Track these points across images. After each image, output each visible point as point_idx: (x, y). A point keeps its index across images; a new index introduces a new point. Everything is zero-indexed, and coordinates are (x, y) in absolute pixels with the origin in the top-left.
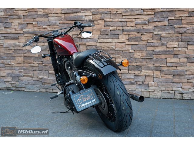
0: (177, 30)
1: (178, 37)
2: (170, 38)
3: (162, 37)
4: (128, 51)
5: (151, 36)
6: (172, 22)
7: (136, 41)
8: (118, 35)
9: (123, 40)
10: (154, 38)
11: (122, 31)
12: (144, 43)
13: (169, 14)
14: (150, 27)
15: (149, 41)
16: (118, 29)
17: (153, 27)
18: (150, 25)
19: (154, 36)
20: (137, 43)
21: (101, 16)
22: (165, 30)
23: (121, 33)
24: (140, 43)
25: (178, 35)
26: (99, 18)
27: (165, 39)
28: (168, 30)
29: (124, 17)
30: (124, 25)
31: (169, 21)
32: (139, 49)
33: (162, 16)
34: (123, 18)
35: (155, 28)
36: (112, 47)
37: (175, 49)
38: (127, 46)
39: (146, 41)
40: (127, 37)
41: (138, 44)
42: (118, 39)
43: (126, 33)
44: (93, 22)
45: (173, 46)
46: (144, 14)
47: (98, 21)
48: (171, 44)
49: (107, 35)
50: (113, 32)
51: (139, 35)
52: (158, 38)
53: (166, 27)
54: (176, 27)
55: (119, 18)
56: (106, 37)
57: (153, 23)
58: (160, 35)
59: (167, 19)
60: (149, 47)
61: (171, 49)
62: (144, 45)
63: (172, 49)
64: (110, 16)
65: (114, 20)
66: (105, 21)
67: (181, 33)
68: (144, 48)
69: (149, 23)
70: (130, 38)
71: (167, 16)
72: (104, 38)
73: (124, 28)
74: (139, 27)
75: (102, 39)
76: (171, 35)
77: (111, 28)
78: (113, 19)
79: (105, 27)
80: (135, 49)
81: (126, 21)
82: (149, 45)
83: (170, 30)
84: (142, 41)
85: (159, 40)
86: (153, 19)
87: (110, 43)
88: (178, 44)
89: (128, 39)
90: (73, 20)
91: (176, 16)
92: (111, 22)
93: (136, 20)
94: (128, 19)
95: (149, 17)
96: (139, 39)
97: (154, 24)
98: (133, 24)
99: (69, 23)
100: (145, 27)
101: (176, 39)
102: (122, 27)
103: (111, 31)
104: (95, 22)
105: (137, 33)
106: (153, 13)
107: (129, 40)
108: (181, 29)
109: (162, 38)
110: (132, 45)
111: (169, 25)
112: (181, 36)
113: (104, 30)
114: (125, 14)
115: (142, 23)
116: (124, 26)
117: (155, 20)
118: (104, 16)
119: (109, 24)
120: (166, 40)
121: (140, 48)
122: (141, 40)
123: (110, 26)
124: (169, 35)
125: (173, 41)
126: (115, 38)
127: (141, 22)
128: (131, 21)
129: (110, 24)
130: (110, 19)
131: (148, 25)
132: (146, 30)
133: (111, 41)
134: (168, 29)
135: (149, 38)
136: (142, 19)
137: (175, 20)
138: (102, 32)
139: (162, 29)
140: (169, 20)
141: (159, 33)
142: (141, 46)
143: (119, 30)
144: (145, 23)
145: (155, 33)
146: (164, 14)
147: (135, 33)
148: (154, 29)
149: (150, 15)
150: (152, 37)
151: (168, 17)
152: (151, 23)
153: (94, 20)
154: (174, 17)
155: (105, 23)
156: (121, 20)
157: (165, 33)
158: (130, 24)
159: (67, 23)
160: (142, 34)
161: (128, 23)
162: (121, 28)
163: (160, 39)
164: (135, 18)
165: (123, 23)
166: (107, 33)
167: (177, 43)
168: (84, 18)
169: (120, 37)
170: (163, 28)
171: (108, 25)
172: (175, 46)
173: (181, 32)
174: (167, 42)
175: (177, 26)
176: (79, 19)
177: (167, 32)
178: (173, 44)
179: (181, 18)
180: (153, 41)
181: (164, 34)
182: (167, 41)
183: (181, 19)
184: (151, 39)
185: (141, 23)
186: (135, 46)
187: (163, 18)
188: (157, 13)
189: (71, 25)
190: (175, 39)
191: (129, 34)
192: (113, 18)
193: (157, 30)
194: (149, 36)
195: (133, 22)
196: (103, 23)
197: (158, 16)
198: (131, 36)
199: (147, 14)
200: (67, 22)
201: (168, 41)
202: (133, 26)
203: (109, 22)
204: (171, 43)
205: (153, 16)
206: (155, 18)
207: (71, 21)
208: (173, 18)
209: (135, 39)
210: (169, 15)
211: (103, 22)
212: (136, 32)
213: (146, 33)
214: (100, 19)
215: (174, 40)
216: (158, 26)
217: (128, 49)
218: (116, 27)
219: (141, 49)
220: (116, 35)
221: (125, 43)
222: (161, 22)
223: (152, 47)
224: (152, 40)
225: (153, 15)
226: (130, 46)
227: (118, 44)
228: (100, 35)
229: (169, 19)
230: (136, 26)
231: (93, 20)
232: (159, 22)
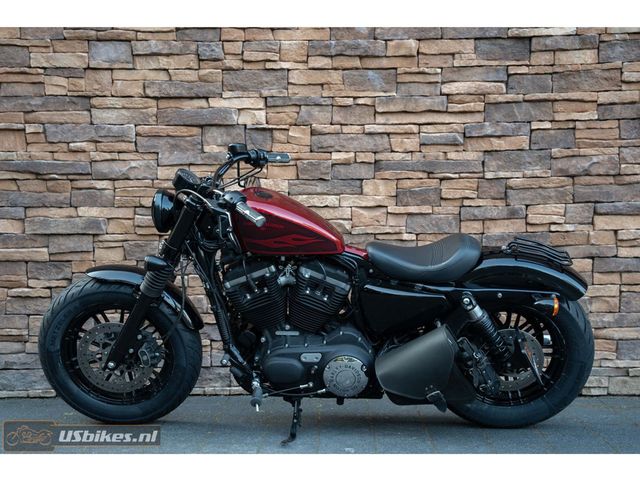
0: (560, 166)
1: (562, 187)
2: (537, 192)
3: (511, 188)
4: (395, 237)
5: (475, 186)
6: (543, 137)
7: (424, 202)
8: (358, 182)
9: (380, 199)
10: (484, 192)
11: (373, 166)
12: (452, 208)
13: (534, 111)
14: (471, 155)
15: (467, 203)
16: (358, 160)
17: (481, 154)
18: (469, 148)
19: (486, 184)
20: (426, 209)
21: (298, 113)
22: (519, 166)
23: (371, 174)
24: (436, 209)
25: (564, 181)
26: (289, 121)
27: (521, 195)
28: (530, 163)
29: (380, 119)
30: (381, 148)
31: (533, 134)
32: (436, 230)
33: (510, 117)
34: (377, 121)
35: (488, 158)
36: (342, 222)
37: (553, 228)
38: (392, 221)
39: (458, 203)
40: (392, 189)
41: (429, 214)
42: (362, 193)
43: (387, 174)
44: (268, 134)
45: (547, 219)
46: (449, 110)
47: (288, 130)
48: (541, 211)
49: (321, 179)
50: (342, 169)
51: (434, 183)
52: (499, 192)
53: (524, 153)
54: (559, 155)
55: (363, 121)
56: (319, 190)
57: (480, 140)
58: (504, 181)
59: (528, 128)
60: (469, 223)
61: (540, 229)
62: (451, 217)
63: (545, 229)
64: (329, 115)
65: (346, 129)
66: (313, 133)
67: (573, 177)
68: (450, 225)
69: (467, 140)
70: (404, 194)
71: (528, 118)
72: (310, 191)
73: (379, 157)
74: (433, 153)
75: (305, 196)
76: (542, 182)
77: (336, 156)
78: (341, 125)
79: (311, 151)
80: (419, 231)
81: (388, 134)
82: (468, 217)
83: (537, 165)
84: (443, 203)
85: (501, 199)
86: (482, 127)
87: (331, 211)
88: (562, 211)
89: (394, 194)
90: (194, 122)
91: (558, 117)
92: (334, 137)
93: (424, 129)
94: (396, 127)
95: (468, 119)
96: (433, 197)
97: (485, 145)
98: (411, 143)
99: (178, 134)
100: (452, 155)
101: (557, 197)
102: (375, 153)
103: (333, 165)
104: (278, 135)
105: (425, 175)
106: (480, 106)
107: (398, 197)
108: (574, 161)
109: (510, 192)
110: (410, 214)
111: (534, 147)
112: (574, 184)
113: (311, 164)
114: (386, 110)
115: (443, 141)
116: (382, 152)
117: (489, 131)
118: (310, 115)
119: (329, 141)
120: (524, 199)
121: (437, 225)
122: (442, 198)
123: (330, 150)
124: (535, 183)
125: (546, 200)
126: (348, 191)
127: (440, 137)
128: (406, 133)
129: (333, 143)
130: (331, 124)
131: (462, 148)
132: (457, 163)
133: (337, 203)
134: (528, 160)
135: (468, 193)
136: (444, 128)
137: (552, 132)
138: (305, 170)
139: (511, 161)
140: (532, 131)
141: (502, 174)
142: (440, 219)
143: (362, 166)
144: (456, 139)
145: (489, 175)
146: (515, 110)
147: (421, 175)
148: (483, 163)
149: (468, 115)
150: (478, 187)
151: (530, 122)
152: (473, 141)
153: (274, 127)
154: (551, 121)
155: (314, 137)
156: (372, 130)
157: (519, 174)
158: (402, 142)
159: (168, 136)
160: (441, 180)
161: (394, 140)
162: (371, 158)
163: (503, 196)
164: (420, 125)
165: (377, 138)
166: (322, 174)
167: (560, 208)
168: (235, 118)
169: (368, 187)
170: (513, 158)
171: (325, 145)
172: (555, 218)
173: (572, 171)
174: (527, 206)
175: (560, 152)
176: (216, 122)
177: (528, 173)
178: (549, 211)
179: (571, 125)
180: (481, 202)
181: (517, 178)
182: (528, 203)
183: (574, 129)
184: (474, 196)
185: (440, 141)
186: (420, 220)
187: (512, 125)
188: (492, 107)
189: (187, 141)
190: (553, 194)
191: (399, 177)
192: (343, 122)
193: (492, 163)
194: (468, 184)
195: (412, 136)
196: (307, 139)
197: (497, 116)
198: (407, 184)
199: (461, 110)
200: (171, 130)
201: (532, 200)
202: (412, 152)
203: (327, 136)
204: (540, 208)
205: (479, 118)
206: (487, 124)
207: (184, 129)
208: (548, 125)
209: (422, 197)
210: (533, 113)
211: (304, 134)
212: (424, 171)
213: (457, 176)
214: (295, 125)
215: (550, 197)
216: (496, 151)
217: (397, 230)
218: (352, 154)
219: (439, 229)
220: (353, 183)
221: (384, 210)
222: (508, 139)
223: (477, 222)
224: (478, 198)
225: (479, 112)
226: (402, 221)
227: (361, 211)
228: (297, 182)
229: (533, 128)
230: (424, 149)
231: (270, 126)
232: (499, 137)
